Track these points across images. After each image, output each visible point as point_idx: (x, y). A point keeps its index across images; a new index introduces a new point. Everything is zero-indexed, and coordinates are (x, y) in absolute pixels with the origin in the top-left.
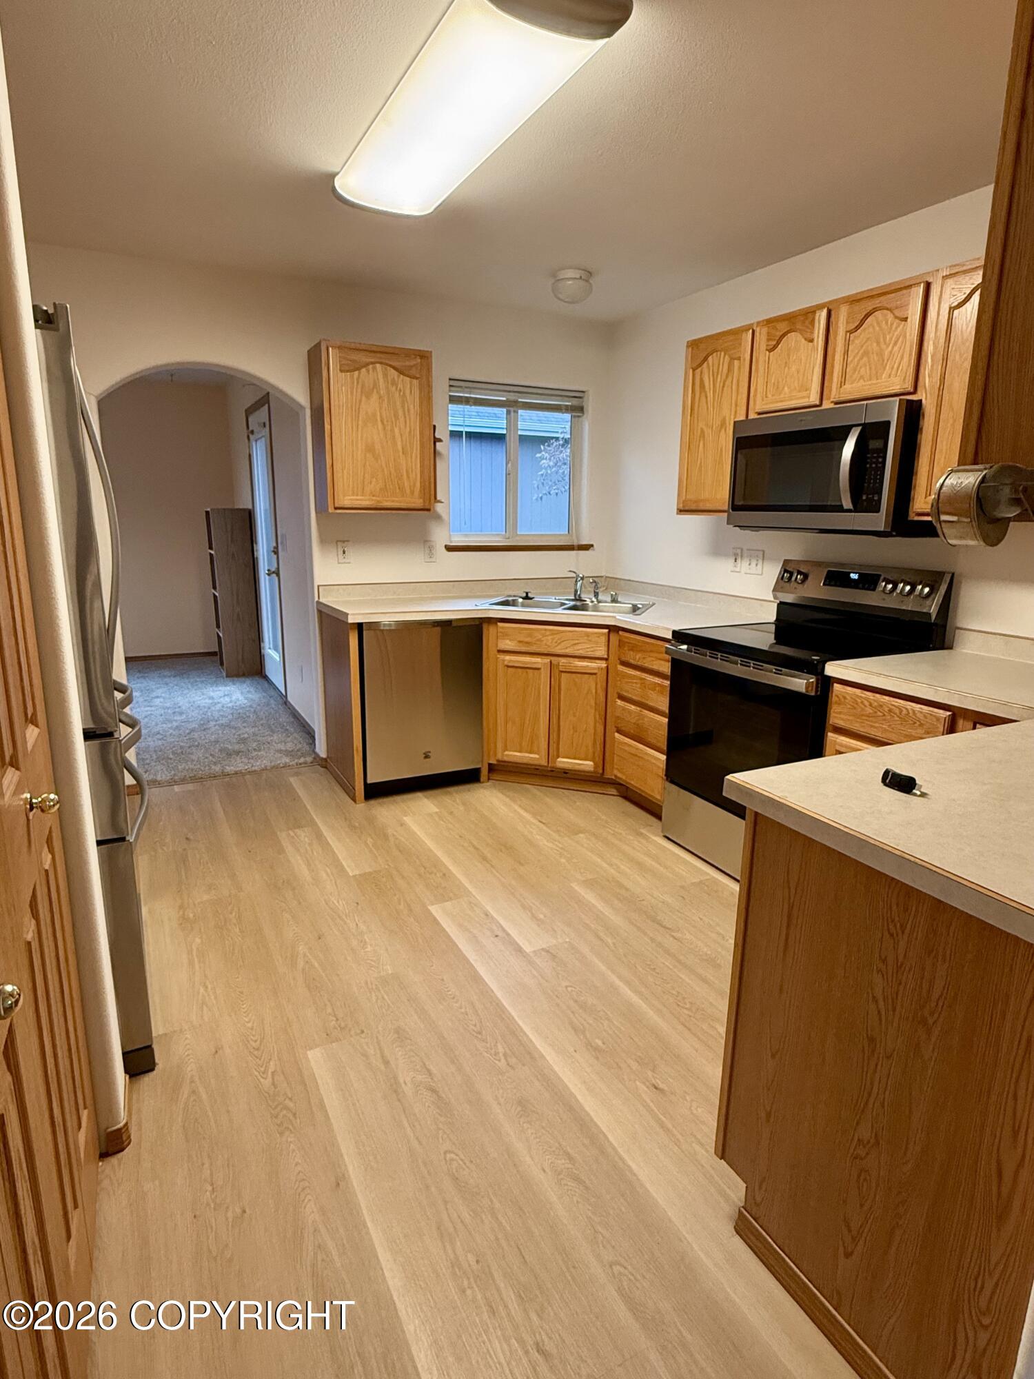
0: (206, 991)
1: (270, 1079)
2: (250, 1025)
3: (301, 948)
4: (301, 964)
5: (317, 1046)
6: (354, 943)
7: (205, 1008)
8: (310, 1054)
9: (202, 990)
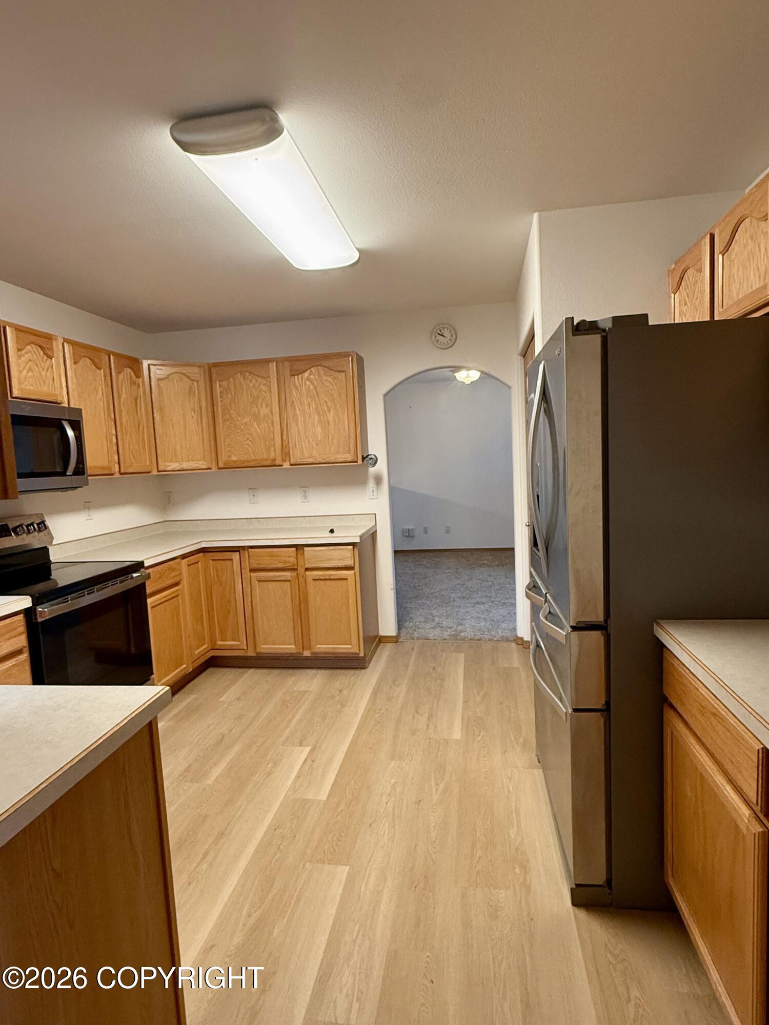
0: (508, 787)
1: (482, 734)
2: (485, 759)
3: (435, 797)
4: (442, 786)
5: (454, 740)
6: (398, 790)
7: (510, 777)
8: (459, 738)
9: (511, 789)
